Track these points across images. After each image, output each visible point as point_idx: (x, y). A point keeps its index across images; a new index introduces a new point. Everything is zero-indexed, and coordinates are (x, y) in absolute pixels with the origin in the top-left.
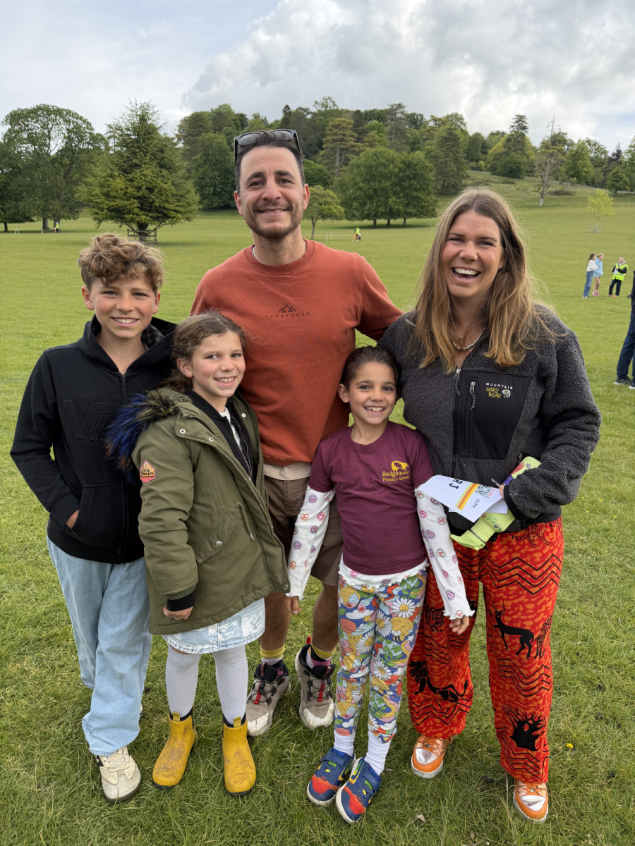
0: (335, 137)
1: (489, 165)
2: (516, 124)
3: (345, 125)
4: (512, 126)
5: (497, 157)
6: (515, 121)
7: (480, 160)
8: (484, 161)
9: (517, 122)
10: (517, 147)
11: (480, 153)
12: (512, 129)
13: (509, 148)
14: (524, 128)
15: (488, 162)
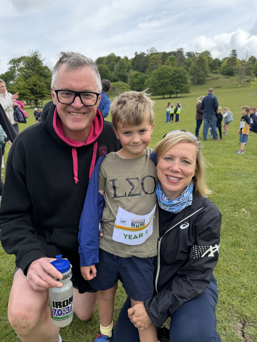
0: (153, 63)
1: (221, 71)
2: (232, 54)
3: (157, 58)
4: (230, 55)
5: (224, 68)
6: (232, 52)
7: (217, 69)
8: (219, 69)
9: (233, 52)
10: (233, 63)
11: (217, 67)
12: (230, 56)
13: (229, 64)
14: (236, 55)
15: (221, 70)
